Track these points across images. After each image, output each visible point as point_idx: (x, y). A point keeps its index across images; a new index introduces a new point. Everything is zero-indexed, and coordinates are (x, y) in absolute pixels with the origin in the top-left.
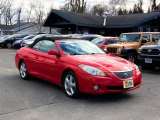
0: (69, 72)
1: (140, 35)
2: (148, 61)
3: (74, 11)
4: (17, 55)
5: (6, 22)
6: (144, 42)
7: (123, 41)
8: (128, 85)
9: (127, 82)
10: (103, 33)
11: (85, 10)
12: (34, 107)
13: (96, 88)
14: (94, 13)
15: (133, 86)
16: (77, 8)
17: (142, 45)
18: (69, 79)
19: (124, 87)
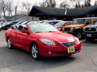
0: (34, 44)
1: (85, 19)
2: (89, 35)
3: (48, 6)
4: (6, 34)
5: (9, 15)
6: (87, 24)
7: (75, 24)
8: (71, 50)
9: (70, 49)
10: (65, 19)
11: (55, 6)
12: (9, 66)
13: (50, 53)
14: (61, 7)
15: (74, 51)
16: (51, 5)
17: (86, 25)
18: (34, 48)
19: (68, 52)
